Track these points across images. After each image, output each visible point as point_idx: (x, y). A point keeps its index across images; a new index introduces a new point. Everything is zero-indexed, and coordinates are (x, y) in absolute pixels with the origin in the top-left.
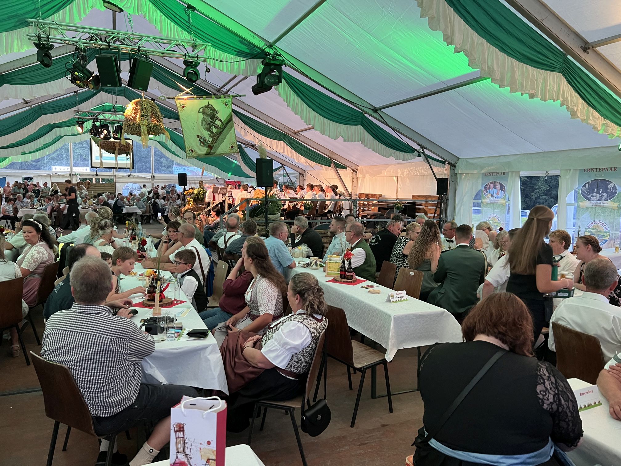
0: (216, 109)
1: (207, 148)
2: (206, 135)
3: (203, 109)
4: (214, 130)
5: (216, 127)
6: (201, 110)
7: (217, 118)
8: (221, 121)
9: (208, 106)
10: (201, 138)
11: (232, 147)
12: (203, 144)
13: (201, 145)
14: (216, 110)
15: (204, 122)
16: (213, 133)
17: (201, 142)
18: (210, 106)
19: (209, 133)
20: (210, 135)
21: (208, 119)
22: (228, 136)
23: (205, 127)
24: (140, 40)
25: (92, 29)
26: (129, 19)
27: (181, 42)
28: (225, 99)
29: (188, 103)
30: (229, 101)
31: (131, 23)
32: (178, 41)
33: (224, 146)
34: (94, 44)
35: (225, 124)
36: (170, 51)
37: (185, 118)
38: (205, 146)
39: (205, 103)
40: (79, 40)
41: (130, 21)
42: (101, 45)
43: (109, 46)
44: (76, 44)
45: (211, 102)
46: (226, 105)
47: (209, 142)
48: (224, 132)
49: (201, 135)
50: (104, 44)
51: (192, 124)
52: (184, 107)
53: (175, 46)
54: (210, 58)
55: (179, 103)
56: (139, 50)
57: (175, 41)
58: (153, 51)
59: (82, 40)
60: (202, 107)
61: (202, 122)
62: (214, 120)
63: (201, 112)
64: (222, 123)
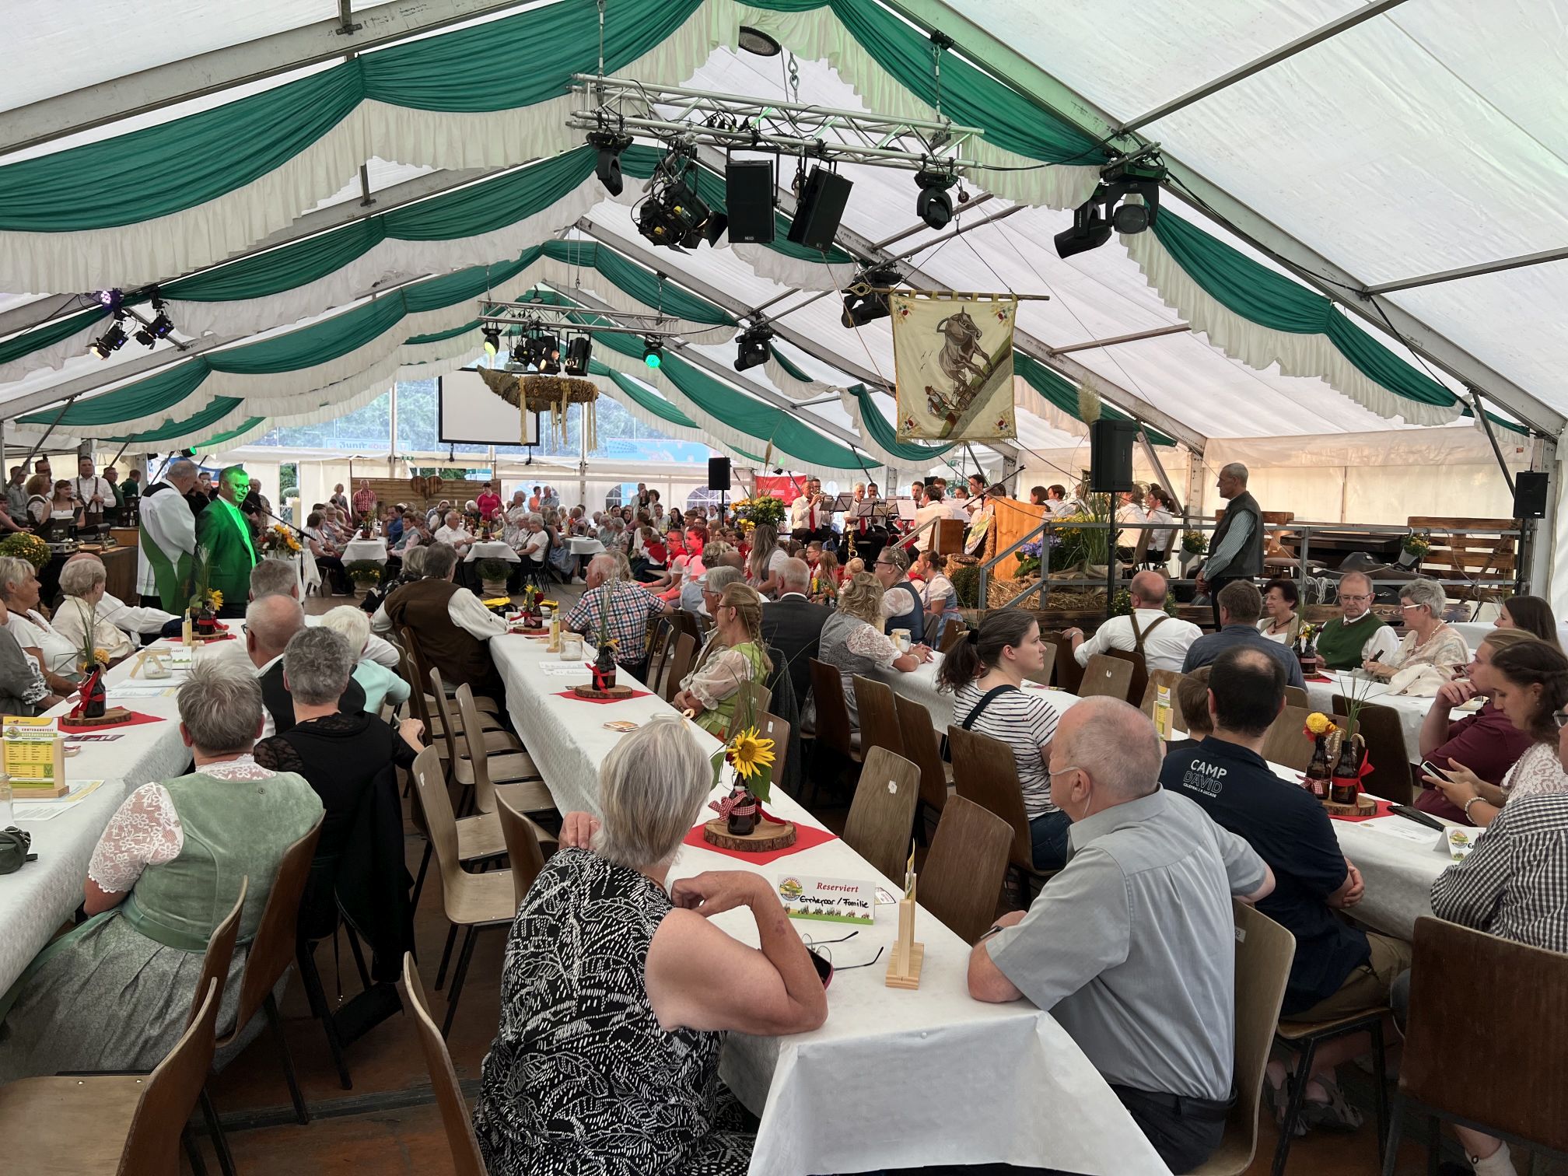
0: (977, 326)
1: (944, 422)
2: (946, 386)
3: (949, 325)
4: (969, 377)
5: (975, 370)
6: (943, 327)
7: (977, 349)
8: (985, 356)
9: (959, 318)
10: (935, 393)
11: (1001, 423)
12: (938, 409)
13: (932, 413)
14: (976, 330)
15: (946, 357)
16: (964, 383)
17: (934, 405)
18: (965, 317)
19: (957, 384)
20: (958, 389)
21: (957, 350)
22: (995, 397)
23: (948, 369)
24: (820, 124)
25: (716, 99)
26: (793, 72)
27: (914, 126)
28: (1002, 303)
29: (916, 305)
30: (1009, 310)
31: (795, 83)
32: (907, 125)
33: (983, 420)
34: (720, 136)
35: (993, 365)
36: (887, 148)
37: (905, 342)
38: (940, 416)
39: (953, 308)
40: (689, 125)
41: (794, 78)
42: (734, 138)
43: (754, 140)
44: (680, 137)
45: (970, 308)
46: (1001, 316)
47: (951, 407)
48: (989, 383)
49: (935, 387)
50: (743, 134)
51: (919, 358)
52: (905, 313)
53: (898, 136)
54: (980, 164)
55: (897, 303)
56: (819, 150)
57: (900, 124)
58: (848, 152)
59: (695, 127)
60: (947, 319)
61: (941, 357)
62: (970, 353)
63: (942, 331)
64: (989, 363)
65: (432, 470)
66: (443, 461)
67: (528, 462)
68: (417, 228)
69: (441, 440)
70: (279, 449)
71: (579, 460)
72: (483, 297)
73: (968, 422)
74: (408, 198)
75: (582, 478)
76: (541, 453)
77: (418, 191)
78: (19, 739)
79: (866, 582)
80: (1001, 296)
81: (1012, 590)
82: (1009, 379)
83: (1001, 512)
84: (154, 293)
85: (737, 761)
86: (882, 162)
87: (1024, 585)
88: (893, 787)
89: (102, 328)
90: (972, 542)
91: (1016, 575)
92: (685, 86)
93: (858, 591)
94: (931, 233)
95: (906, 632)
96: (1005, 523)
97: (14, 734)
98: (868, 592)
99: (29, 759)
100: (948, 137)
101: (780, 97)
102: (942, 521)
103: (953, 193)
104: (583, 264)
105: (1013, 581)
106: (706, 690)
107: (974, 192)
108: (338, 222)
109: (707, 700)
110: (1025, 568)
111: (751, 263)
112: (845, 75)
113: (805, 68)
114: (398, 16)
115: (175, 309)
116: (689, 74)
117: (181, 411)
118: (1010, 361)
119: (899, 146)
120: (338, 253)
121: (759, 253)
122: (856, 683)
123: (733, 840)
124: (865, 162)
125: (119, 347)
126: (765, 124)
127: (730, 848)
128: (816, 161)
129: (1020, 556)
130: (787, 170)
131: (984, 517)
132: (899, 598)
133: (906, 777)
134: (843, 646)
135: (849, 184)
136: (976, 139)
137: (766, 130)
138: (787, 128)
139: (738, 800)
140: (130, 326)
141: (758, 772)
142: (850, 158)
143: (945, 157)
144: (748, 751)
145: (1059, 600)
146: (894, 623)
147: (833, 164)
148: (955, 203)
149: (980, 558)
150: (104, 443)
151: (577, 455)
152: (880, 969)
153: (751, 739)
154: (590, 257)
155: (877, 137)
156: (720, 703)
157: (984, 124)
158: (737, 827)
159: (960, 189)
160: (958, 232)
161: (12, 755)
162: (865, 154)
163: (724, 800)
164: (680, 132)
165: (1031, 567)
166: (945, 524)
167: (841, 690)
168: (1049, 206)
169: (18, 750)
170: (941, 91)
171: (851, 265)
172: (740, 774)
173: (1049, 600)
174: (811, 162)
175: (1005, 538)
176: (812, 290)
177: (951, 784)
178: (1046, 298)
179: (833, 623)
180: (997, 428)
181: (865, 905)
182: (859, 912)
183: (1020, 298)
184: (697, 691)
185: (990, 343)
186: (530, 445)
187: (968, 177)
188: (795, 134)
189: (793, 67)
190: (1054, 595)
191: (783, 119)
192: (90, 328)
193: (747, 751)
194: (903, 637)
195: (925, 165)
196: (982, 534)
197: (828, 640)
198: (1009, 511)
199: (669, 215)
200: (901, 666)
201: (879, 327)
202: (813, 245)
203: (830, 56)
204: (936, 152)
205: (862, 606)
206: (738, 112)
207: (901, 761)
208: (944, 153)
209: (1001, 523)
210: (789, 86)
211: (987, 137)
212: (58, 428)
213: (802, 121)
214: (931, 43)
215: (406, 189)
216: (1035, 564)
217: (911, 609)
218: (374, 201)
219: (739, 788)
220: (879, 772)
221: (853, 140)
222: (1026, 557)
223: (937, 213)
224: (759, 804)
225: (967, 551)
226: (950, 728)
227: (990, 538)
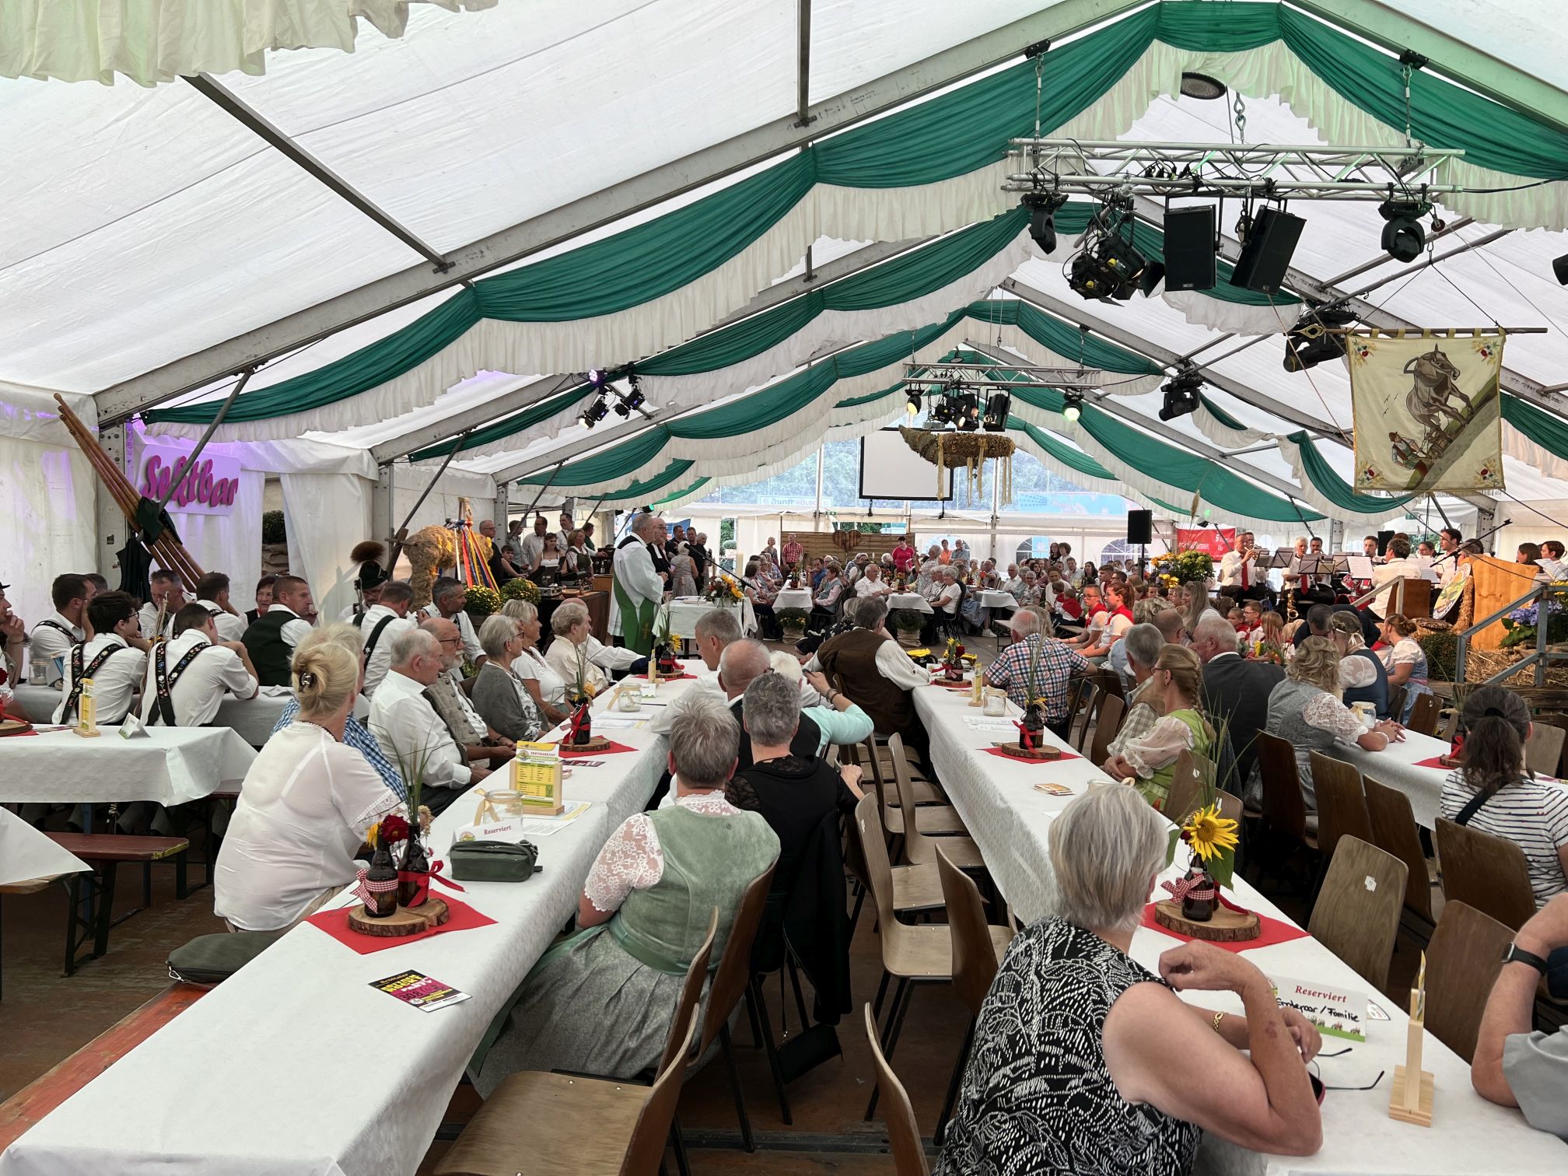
2: (1415, 431)
9: (1432, 357)
10: (1401, 440)
11: (1484, 472)
12: (1404, 457)
13: (1398, 462)
17: (1399, 452)
22: (1477, 443)
24: (1269, 163)
25: (1155, 148)
26: (1239, 112)
27: (1379, 154)
28: (1485, 338)
29: (1378, 345)
30: (1495, 345)
31: (1241, 123)
32: (1371, 154)
33: (1463, 467)
34: (1158, 185)
35: (1475, 408)
36: (1346, 180)
37: (1365, 386)
38: (1407, 464)
39: (1426, 346)
40: (1125, 178)
41: (1241, 117)
42: (1173, 186)
43: (1195, 186)
44: (1116, 190)
45: (1445, 345)
46: (1484, 353)
47: (1421, 455)
48: (1469, 428)
49: (1401, 433)
50: (1184, 181)
51: (1382, 402)
52: (1365, 354)
53: (1359, 167)
54: (1460, 188)
55: (1355, 344)
56: (1268, 189)
57: (1362, 153)
58: (1300, 188)
59: (1132, 179)
60: (1417, 359)
61: (1409, 400)
62: (1445, 395)
63: (1410, 372)
64: (1469, 404)
65: (851, 525)
66: (862, 516)
67: (941, 517)
68: (852, 299)
69: (861, 496)
70: (719, 506)
71: (990, 514)
72: (908, 360)
73: (1442, 471)
74: (846, 271)
75: (993, 532)
76: (953, 507)
77: (854, 263)
78: (528, 761)
79: (1322, 647)
80: (1485, 331)
81: (1497, 663)
82: (1495, 422)
83: (1481, 572)
84: (631, 371)
85: (1195, 840)
86: (1339, 195)
87: (1513, 657)
88: (1371, 884)
89: (588, 402)
90: (1442, 606)
91: (1503, 645)
92: (1122, 139)
93: (1313, 657)
94: (1396, 266)
95: (1371, 706)
96: (1485, 583)
97: (525, 756)
98: (1325, 658)
99: (535, 780)
100: (1421, 162)
101: (1225, 140)
102: (1406, 581)
103: (1425, 222)
104: (1006, 322)
105: (1499, 652)
106: (1141, 757)
107: (1449, 217)
108: (784, 298)
109: (1141, 768)
110: (1515, 637)
111: (1182, 310)
112: (1298, 109)
113: (1253, 107)
114: (849, 104)
115: (646, 383)
116: (1127, 127)
117: (645, 473)
118: (1496, 402)
119: (1362, 178)
120: (783, 326)
121: (1192, 299)
122: (1313, 760)
123: (1189, 924)
124: (1320, 198)
125: (602, 417)
126: (1207, 168)
127: (1185, 934)
128: (1264, 202)
129: (1508, 624)
130: (1230, 215)
131: (1457, 578)
132: (1358, 667)
133: (1387, 874)
134: (1299, 718)
135: (1302, 222)
136: (1454, 161)
137: (1208, 174)
138: (1231, 170)
139: (1195, 882)
140: (611, 400)
141: (1219, 855)
142: (1303, 194)
143: (1417, 184)
144: (1208, 831)
145: (1560, 677)
146: (1352, 696)
147: (1283, 202)
148: (1428, 231)
149: (1453, 623)
150: (583, 501)
151: (988, 508)
152: (1380, 1094)
153: (1211, 818)
154: (1012, 315)
155: (1334, 170)
156: (1155, 772)
157: (1464, 144)
158: (1191, 912)
159: (1434, 216)
160: (1431, 262)
161: (523, 776)
162: (1320, 189)
163: (1178, 881)
164: (1116, 185)
165: (1522, 636)
166: (1410, 584)
167: (1293, 768)
168: (1546, 228)
169: (527, 770)
170: (1412, 114)
171: (1295, 306)
172: (1199, 855)
173: (1548, 676)
174: (1259, 203)
175: (1485, 602)
176: (1250, 334)
177: (1436, 884)
178: (1544, 331)
179: (1283, 691)
180: (1480, 477)
181: (1354, 1019)
182: (1348, 1026)
183: (1508, 331)
184: (1131, 757)
185: (1471, 381)
186: (944, 499)
187: (1444, 203)
188: (1241, 176)
189: (1239, 107)
190: (1553, 670)
191: (1228, 161)
192: (580, 402)
193: (1206, 831)
194: (1366, 712)
195: (1391, 195)
196: (1456, 597)
197: (1279, 710)
198: (1491, 572)
199: (1103, 268)
200: (1367, 744)
201: (1331, 371)
202: (1259, 289)
203: (1282, 91)
204: (1405, 179)
205: (1319, 674)
206: (1178, 159)
207: (1383, 856)
208: (1415, 180)
209: (1481, 585)
210: (1235, 128)
211: (1469, 158)
212: (549, 488)
213: (1249, 161)
214: (1400, 64)
215: (844, 263)
216: (1528, 633)
217: (1373, 680)
218: (816, 276)
219: (1196, 870)
220: (1352, 866)
221: (1305, 175)
222: (1516, 624)
223: (1407, 244)
224: (1218, 889)
225: (1436, 615)
226: (1438, 822)
227: (1466, 601)
